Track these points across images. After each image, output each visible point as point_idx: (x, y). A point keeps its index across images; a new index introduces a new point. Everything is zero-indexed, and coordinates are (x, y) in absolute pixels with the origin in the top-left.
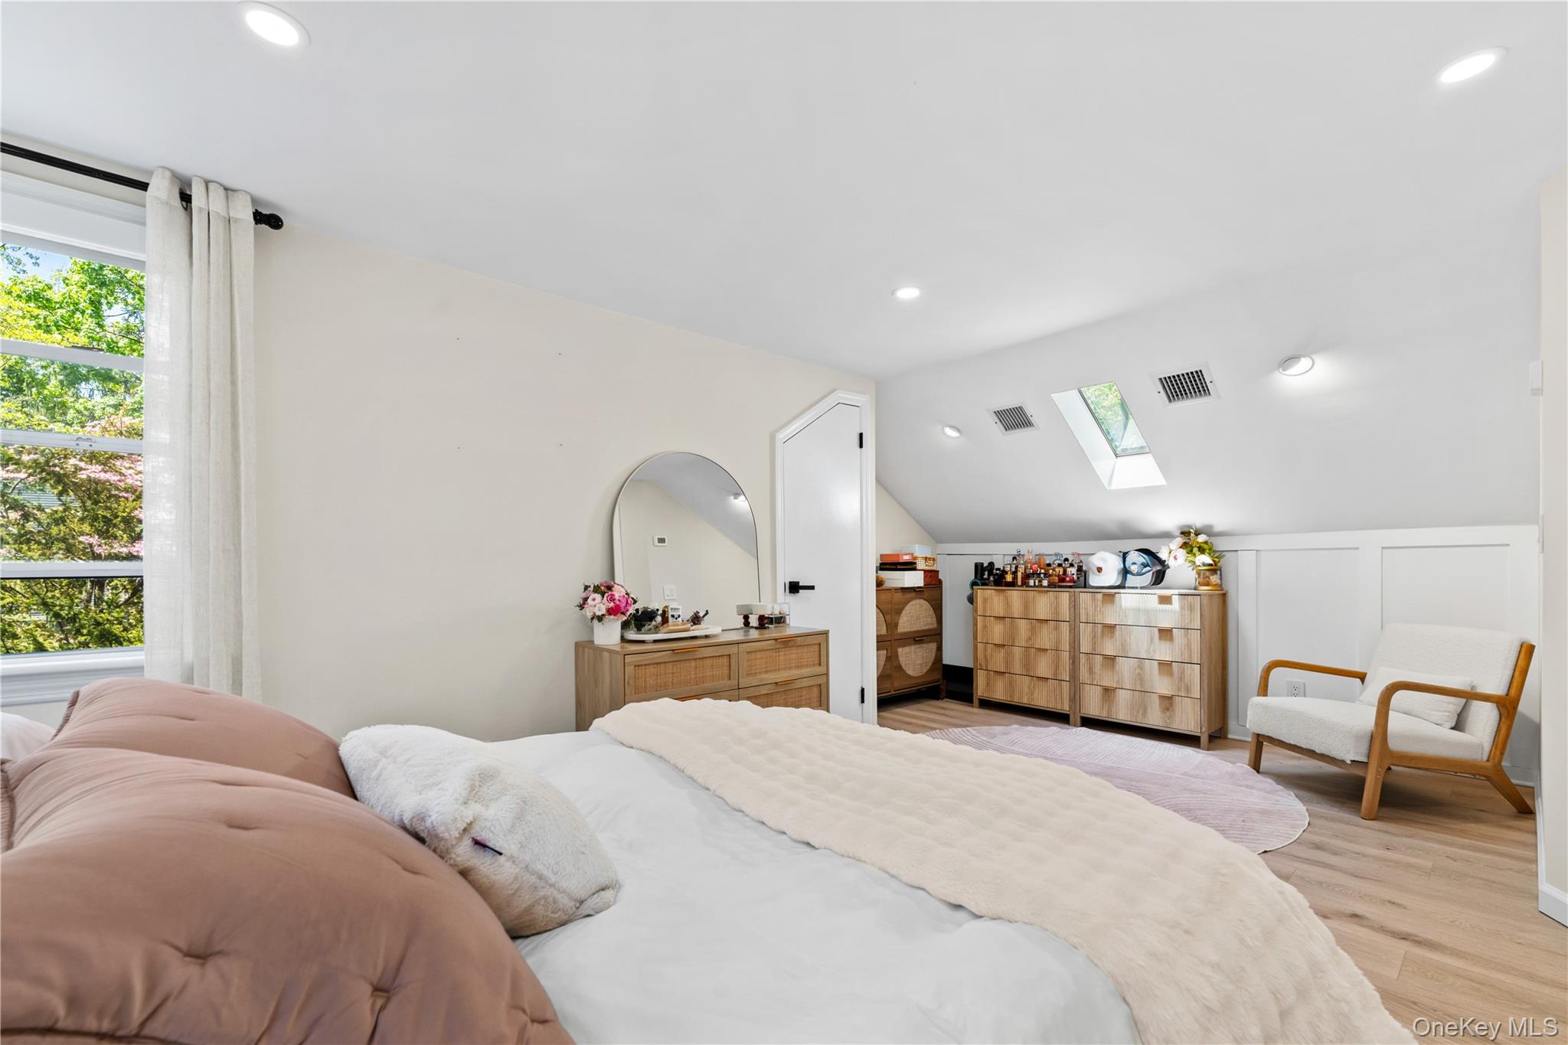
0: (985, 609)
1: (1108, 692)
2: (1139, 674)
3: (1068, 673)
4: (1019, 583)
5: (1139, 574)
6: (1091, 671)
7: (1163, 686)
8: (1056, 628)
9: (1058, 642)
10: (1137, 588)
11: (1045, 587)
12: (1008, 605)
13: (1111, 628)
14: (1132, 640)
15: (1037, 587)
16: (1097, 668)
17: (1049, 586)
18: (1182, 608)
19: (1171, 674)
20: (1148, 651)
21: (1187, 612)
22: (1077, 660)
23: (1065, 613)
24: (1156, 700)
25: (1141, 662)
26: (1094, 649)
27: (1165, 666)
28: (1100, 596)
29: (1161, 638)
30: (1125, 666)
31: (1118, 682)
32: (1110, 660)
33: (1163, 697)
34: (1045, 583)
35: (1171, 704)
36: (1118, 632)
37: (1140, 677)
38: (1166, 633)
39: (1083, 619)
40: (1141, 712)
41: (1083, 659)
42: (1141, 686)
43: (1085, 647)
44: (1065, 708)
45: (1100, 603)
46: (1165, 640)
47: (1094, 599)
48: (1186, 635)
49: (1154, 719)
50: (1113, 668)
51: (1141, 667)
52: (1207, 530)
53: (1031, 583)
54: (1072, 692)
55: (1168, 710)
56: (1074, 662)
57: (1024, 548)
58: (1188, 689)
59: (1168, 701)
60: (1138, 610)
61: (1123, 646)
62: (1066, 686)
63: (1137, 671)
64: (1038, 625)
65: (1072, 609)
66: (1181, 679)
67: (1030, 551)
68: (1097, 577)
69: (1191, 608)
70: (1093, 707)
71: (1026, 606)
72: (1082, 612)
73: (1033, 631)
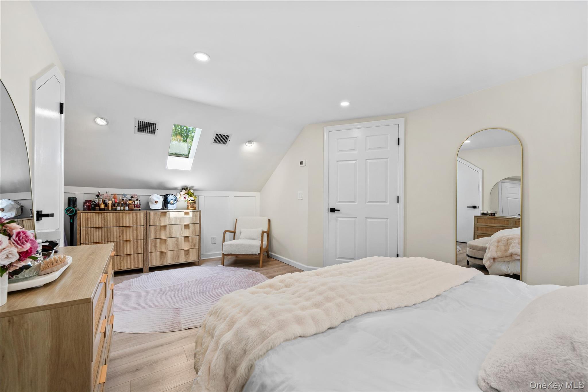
0: (87, 224)
1: (163, 254)
2: (176, 243)
3: (142, 249)
4: (110, 208)
5: (173, 204)
6: (155, 246)
7: (185, 246)
8: (136, 230)
9: (137, 236)
10: (173, 209)
11: (127, 210)
12: (105, 220)
13: (165, 226)
14: (174, 231)
15: (122, 210)
16: (158, 245)
17: (129, 210)
18: (193, 216)
19: (189, 241)
20: (180, 234)
21: (194, 217)
22: (148, 243)
23: (141, 221)
24: (183, 251)
25: (177, 239)
26: (156, 236)
27: (186, 239)
28: (159, 213)
29: (185, 228)
30: (171, 242)
31: (167, 248)
32: (164, 240)
33: (185, 251)
34: (127, 208)
35: (188, 252)
36: (167, 228)
37: (177, 245)
38: (187, 226)
39: (151, 223)
40: (177, 258)
41: (151, 242)
42: (177, 248)
43: (152, 236)
44: (141, 266)
45: (159, 216)
46: (187, 228)
47: (156, 215)
48: (194, 226)
49: (182, 260)
50: (165, 243)
51: (177, 241)
52: (192, 188)
53: (118, 208)
54: (145, 257)
55: (187, 255)
56: (146, 244)
57: (102, 190)
58: (194, 246)
59: (187, 252)
60: (176, 218)
61: (170, 234)
62: (141, 256)
63: (176, 242)
64: (125, 229)
65: (145, 220)
66: (192, 242)
67: (107, 192)
68: (156, 205)
69: (196, 216)
70: (155, 262)
71: (118, 220)
72: (151, 221)
73: (122, 232)
